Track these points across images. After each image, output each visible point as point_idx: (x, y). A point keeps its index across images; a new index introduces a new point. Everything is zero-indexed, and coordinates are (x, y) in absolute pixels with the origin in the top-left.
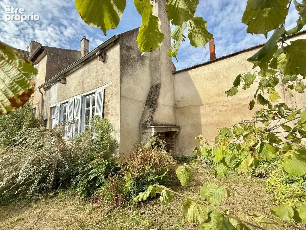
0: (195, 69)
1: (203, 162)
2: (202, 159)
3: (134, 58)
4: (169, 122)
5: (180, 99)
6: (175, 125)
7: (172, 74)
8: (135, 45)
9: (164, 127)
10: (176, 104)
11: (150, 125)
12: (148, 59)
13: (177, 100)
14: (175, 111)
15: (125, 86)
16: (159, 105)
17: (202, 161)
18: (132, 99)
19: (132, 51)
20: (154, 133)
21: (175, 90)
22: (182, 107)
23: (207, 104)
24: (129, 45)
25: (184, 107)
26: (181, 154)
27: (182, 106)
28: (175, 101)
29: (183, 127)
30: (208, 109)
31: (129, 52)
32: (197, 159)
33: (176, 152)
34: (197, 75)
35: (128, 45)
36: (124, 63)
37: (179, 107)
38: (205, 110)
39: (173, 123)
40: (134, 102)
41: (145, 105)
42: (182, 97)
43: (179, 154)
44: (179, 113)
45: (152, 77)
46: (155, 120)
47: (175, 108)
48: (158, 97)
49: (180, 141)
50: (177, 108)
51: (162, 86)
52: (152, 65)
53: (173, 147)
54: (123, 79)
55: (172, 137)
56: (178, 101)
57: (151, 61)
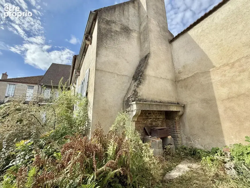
0: (199, 24)
1: (227, 165)
2: (227, 160)
3: (117, 31)
4: (165, 99)
5: (181, 70)
6: (178, 103)
7: (168, 43)
8: (117, 19)
9: (153, 103)
10: (177, 76)
11: (132, 101)
12: (136, 32)
13: (177, 72)
14: (176, 85)
15: (103, 59)
16: (147, 77)
17: (225, 163)
18: (113, 73)
19: (114, 24)
20: (136, 110)
21: (175, 59)
22: (185, 79)
23: (228, 65)
24: (110, 19)
25: (188, 78)
26: (190, 144)
27: (185, 77)
28: (175, 73)
29: (188, 106)
30: (229, 72)
31: (110, 25)
32: (216, 157)
33: (182, 140)
34: (202, 31)
35: (108, 19)
36: (102, 36)
37: (181, 79)
38: (225, 75)
39: (173, 100)
40: (116, 76)
41: (131, 80)
42: (184, 66)
43: (187, 144)
44: (182, 88)
45: (141, 50)
46: (142, 95)
47: (176, 81)
48: (145, 68)
49: (187, 125)
50: (178, 81)
51: (152, 55)
52: (142, 37)
53: (176, 133)
54: (99, 52)
55: (173, 119)
56: (179, 73)
57: (140, 33)
